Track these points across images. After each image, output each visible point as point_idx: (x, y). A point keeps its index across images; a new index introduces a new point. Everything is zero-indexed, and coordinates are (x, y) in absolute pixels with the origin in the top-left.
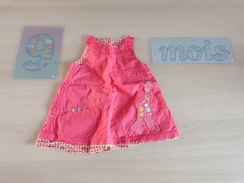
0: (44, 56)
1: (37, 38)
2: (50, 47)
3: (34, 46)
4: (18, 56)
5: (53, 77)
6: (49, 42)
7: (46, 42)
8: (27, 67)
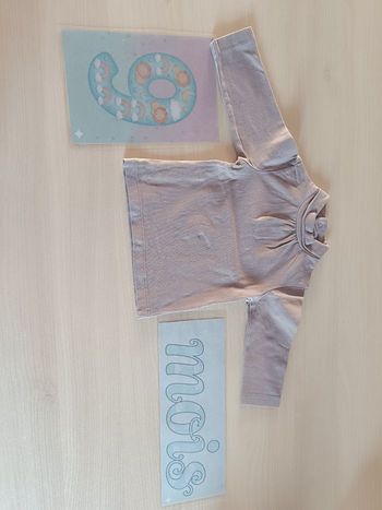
0: (134, 103)
1: (183, 79)
2: (160, 115)
3: (159, 72)
4: (128, 36)
5: (79, 134)
6: (175, 110)
7: (173, 102)
8: (98, 63)
